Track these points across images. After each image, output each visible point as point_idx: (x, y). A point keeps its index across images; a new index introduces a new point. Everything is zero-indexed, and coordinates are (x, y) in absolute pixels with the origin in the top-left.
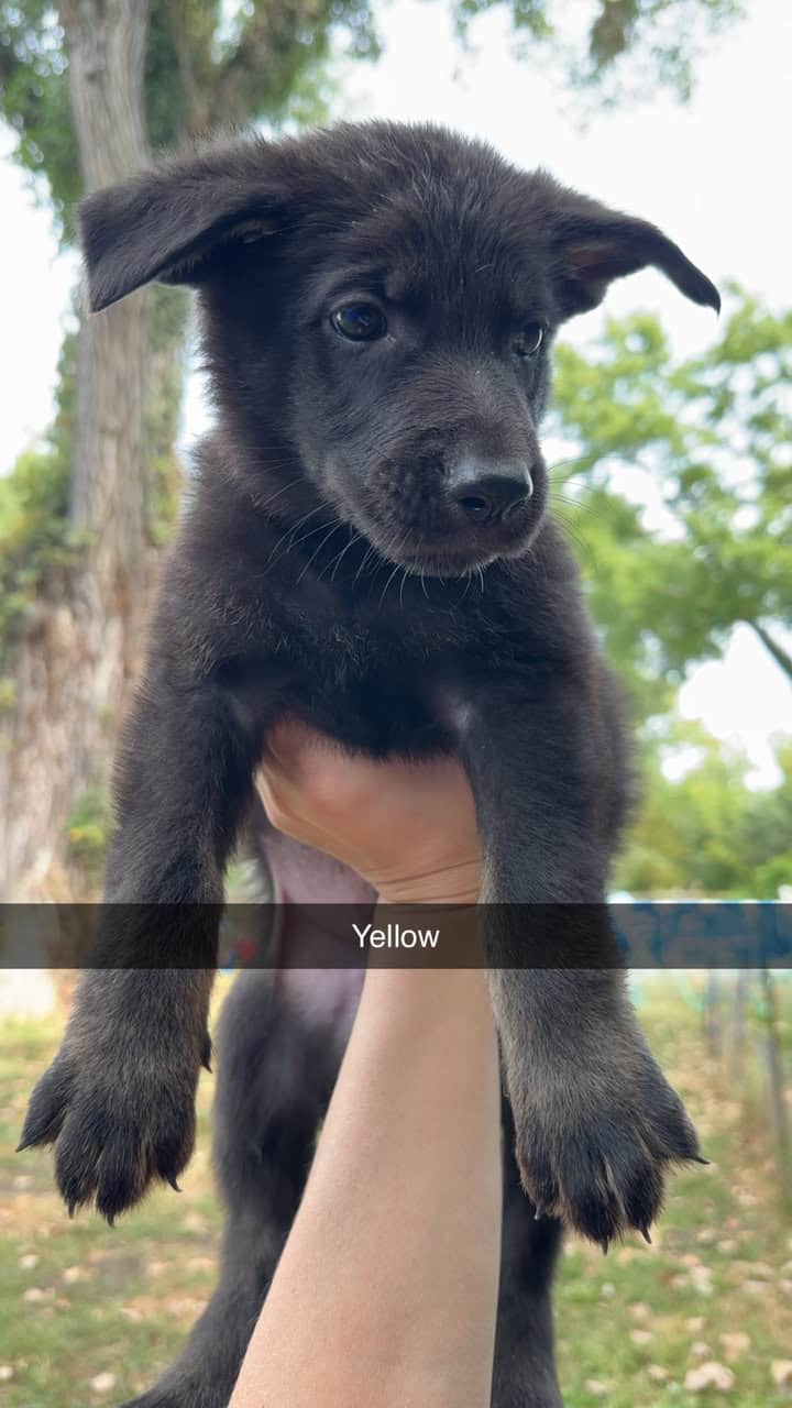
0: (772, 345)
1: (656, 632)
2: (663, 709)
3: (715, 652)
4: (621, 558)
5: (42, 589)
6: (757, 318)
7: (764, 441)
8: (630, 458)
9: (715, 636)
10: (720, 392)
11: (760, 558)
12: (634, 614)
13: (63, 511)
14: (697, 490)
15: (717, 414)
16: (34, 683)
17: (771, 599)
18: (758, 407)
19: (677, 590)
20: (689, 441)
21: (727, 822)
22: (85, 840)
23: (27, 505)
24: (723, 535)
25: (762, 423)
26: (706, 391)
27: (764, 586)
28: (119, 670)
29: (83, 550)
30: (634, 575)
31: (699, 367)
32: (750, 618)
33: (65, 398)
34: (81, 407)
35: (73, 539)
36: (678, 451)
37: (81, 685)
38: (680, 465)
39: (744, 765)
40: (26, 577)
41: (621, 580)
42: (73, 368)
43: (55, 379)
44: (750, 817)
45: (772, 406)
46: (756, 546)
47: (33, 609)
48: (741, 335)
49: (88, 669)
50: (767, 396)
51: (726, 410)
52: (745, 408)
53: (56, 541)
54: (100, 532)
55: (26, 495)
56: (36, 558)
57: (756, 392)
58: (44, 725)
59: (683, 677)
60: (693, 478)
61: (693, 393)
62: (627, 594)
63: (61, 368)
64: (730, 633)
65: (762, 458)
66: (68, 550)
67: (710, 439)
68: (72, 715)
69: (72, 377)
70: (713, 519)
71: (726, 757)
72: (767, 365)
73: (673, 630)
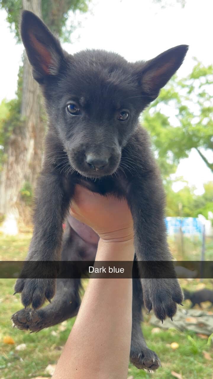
0: (205, 74)
1: (171, 150)
2: (174, 172)
3: (187, 156)
4: (163, 131)
5: (14, 132)
6: (201, 67)
7: (202, 100)
8: (166, 103)
9: (187, 152)
10: (191, 87)
11: (199, 131)
12: (166, 145)
13: (19, 112)
14: (184, 113)
15: (190, 92)
16: (12, 155)
17: (201, 142)
18: (200, 91)
19: (177, 139)
20: (182, 99)
21: (189, 202)
22: (25, 195)
23: (10, 110)
24: (189, 124)
25: (201, 95)
26: (187, 86)
27: (200, 138)
28: (33, 152)
29: (24, 122)
30: (166, 135)
31: (186, 80)
32: (196, 147)
33: (20, 83)
34: (24, 85)
35: (22, 119)
36: (179, 102)
37: (24, 156)
38: (180, 106)
39: (194, 188)
40: (10, 128)
41: (162, 135)
42: (22, 75)
43: (17, 78)
44: (195, 201)
45: (204, 90)
46: (198, 127)
47: (12, 137)
48: (197, 71)
49: (26, 152)
50: (203, 88)
51: (192, 91)
52: (197, 91)
53: (18, 119)
54: (29, 117)
55: (10, 108)
56: (13, 124)
57: (200, 87)
58: (15, 165)
59: (179, 163)
60: (182, 109)
61: (183, 86)
62: (164, 140)
63: (19, 75)
64: (190, 150)
65: (201, 104)
66: (21, 122)
67: (187, 99)
68: (22, 163)
69: (22, 77)
70: (187, 120)
71: (190, 186)
72: (203, 79)
73: (176, 150)
